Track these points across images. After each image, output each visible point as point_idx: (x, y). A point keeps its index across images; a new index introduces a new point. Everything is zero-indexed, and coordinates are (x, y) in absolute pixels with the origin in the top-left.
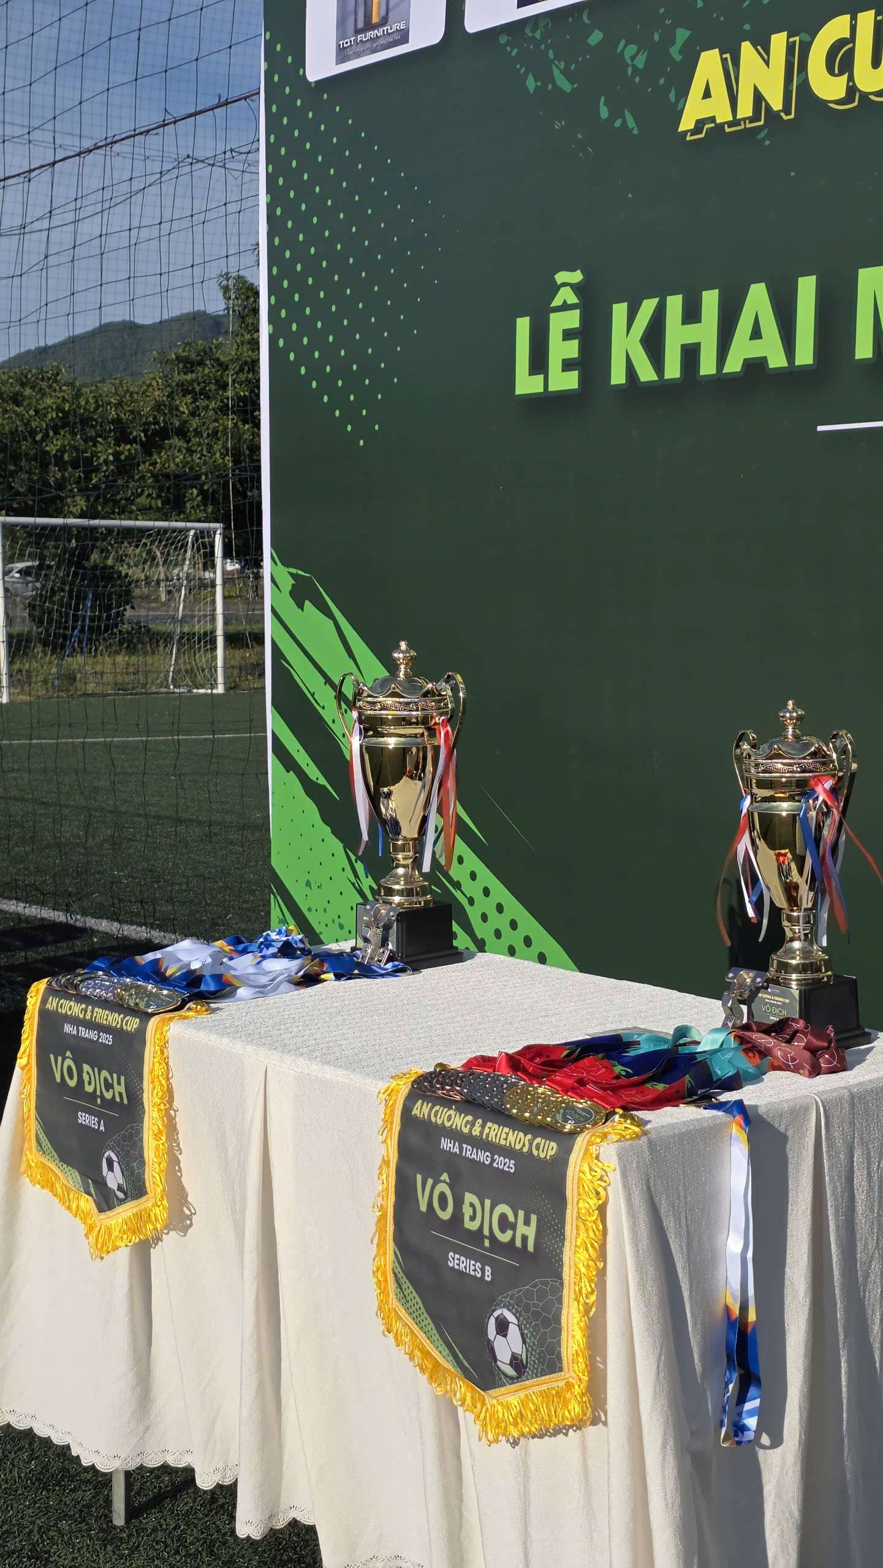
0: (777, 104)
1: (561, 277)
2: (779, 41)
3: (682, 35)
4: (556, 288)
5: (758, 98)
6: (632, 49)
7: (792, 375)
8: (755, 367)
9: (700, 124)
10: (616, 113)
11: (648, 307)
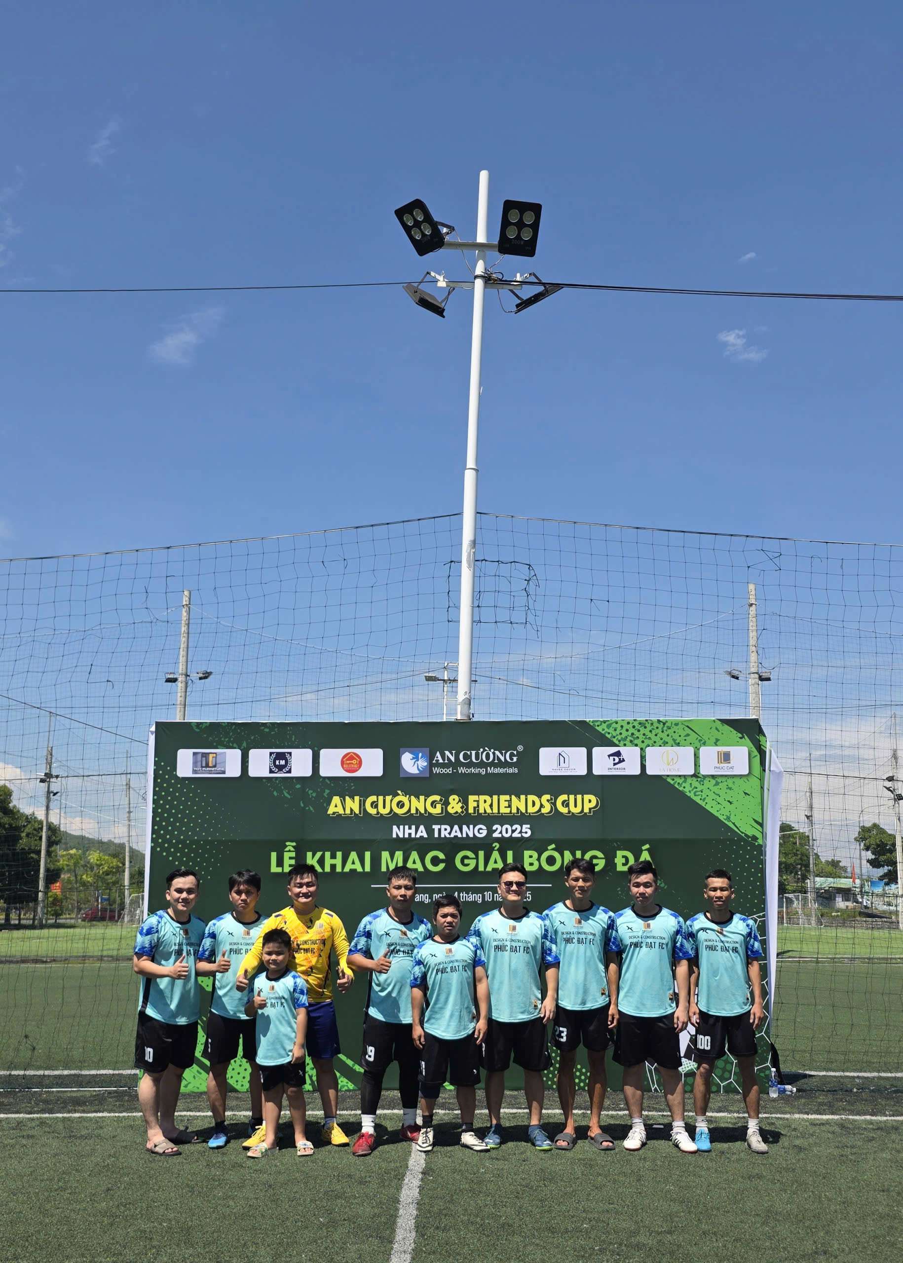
0: (357, 812)
1: (288, 843)
2: (357, 798)
3: (327, 791)
4: (286, 846)
5: (352, 810)
6: (310, 792)
7: (364, 874)
8: (353, 871)
9: (334, 813)
10: (305, 806)
11: (319, 854)
